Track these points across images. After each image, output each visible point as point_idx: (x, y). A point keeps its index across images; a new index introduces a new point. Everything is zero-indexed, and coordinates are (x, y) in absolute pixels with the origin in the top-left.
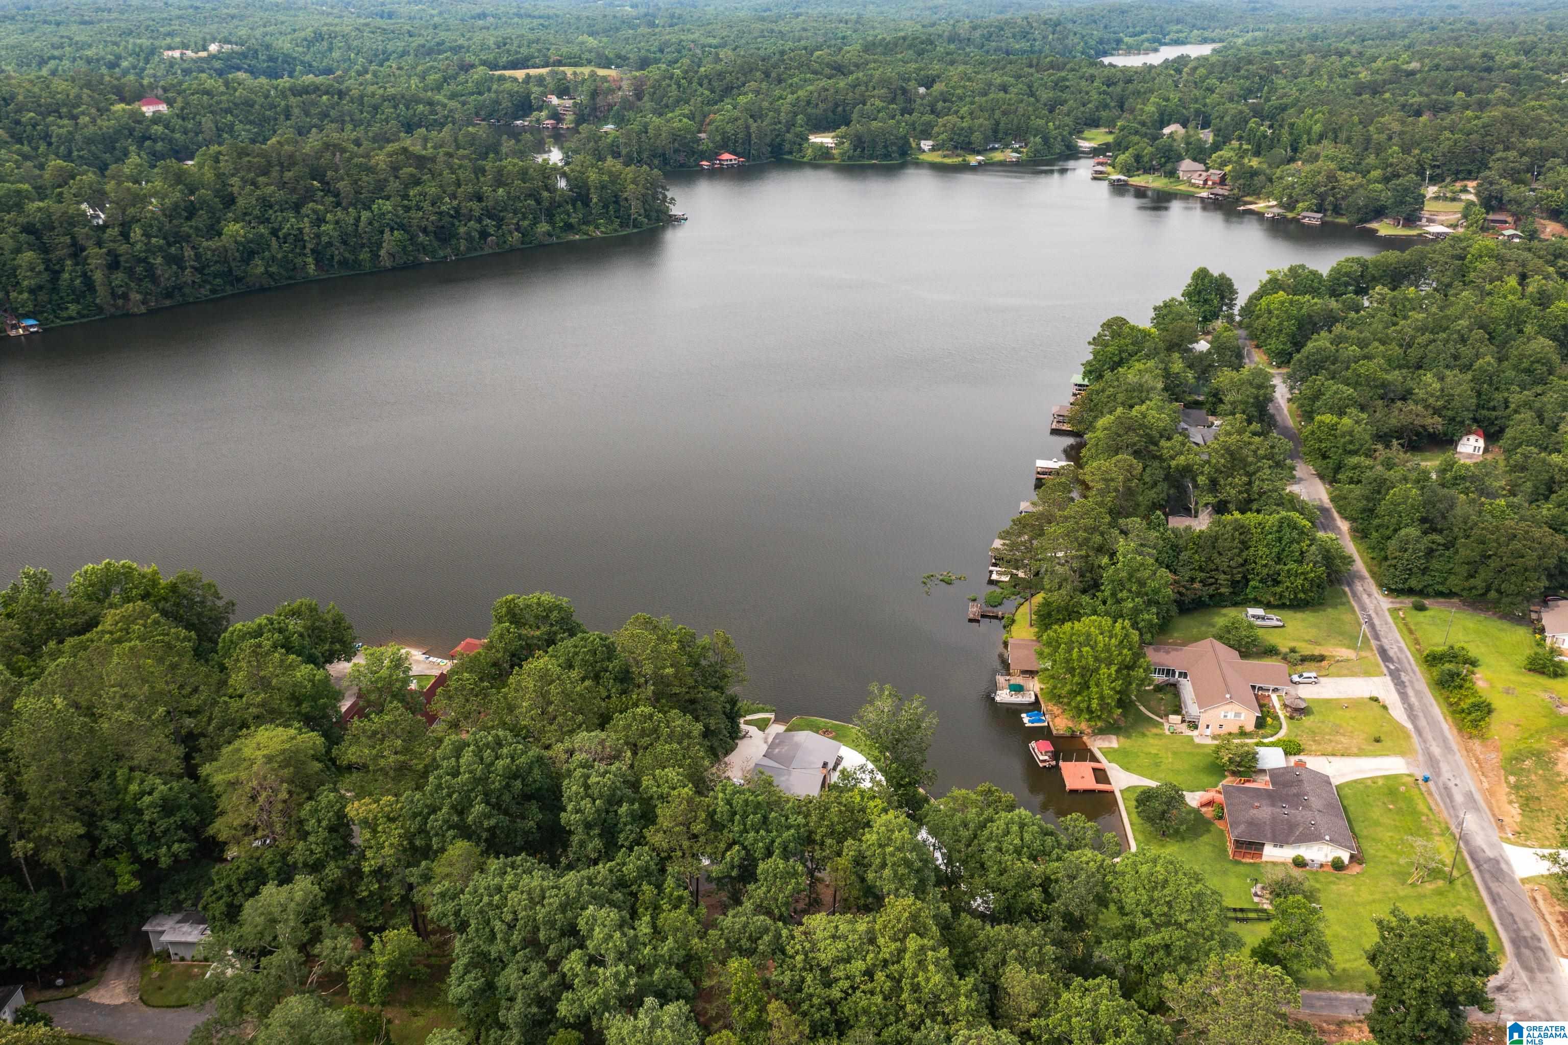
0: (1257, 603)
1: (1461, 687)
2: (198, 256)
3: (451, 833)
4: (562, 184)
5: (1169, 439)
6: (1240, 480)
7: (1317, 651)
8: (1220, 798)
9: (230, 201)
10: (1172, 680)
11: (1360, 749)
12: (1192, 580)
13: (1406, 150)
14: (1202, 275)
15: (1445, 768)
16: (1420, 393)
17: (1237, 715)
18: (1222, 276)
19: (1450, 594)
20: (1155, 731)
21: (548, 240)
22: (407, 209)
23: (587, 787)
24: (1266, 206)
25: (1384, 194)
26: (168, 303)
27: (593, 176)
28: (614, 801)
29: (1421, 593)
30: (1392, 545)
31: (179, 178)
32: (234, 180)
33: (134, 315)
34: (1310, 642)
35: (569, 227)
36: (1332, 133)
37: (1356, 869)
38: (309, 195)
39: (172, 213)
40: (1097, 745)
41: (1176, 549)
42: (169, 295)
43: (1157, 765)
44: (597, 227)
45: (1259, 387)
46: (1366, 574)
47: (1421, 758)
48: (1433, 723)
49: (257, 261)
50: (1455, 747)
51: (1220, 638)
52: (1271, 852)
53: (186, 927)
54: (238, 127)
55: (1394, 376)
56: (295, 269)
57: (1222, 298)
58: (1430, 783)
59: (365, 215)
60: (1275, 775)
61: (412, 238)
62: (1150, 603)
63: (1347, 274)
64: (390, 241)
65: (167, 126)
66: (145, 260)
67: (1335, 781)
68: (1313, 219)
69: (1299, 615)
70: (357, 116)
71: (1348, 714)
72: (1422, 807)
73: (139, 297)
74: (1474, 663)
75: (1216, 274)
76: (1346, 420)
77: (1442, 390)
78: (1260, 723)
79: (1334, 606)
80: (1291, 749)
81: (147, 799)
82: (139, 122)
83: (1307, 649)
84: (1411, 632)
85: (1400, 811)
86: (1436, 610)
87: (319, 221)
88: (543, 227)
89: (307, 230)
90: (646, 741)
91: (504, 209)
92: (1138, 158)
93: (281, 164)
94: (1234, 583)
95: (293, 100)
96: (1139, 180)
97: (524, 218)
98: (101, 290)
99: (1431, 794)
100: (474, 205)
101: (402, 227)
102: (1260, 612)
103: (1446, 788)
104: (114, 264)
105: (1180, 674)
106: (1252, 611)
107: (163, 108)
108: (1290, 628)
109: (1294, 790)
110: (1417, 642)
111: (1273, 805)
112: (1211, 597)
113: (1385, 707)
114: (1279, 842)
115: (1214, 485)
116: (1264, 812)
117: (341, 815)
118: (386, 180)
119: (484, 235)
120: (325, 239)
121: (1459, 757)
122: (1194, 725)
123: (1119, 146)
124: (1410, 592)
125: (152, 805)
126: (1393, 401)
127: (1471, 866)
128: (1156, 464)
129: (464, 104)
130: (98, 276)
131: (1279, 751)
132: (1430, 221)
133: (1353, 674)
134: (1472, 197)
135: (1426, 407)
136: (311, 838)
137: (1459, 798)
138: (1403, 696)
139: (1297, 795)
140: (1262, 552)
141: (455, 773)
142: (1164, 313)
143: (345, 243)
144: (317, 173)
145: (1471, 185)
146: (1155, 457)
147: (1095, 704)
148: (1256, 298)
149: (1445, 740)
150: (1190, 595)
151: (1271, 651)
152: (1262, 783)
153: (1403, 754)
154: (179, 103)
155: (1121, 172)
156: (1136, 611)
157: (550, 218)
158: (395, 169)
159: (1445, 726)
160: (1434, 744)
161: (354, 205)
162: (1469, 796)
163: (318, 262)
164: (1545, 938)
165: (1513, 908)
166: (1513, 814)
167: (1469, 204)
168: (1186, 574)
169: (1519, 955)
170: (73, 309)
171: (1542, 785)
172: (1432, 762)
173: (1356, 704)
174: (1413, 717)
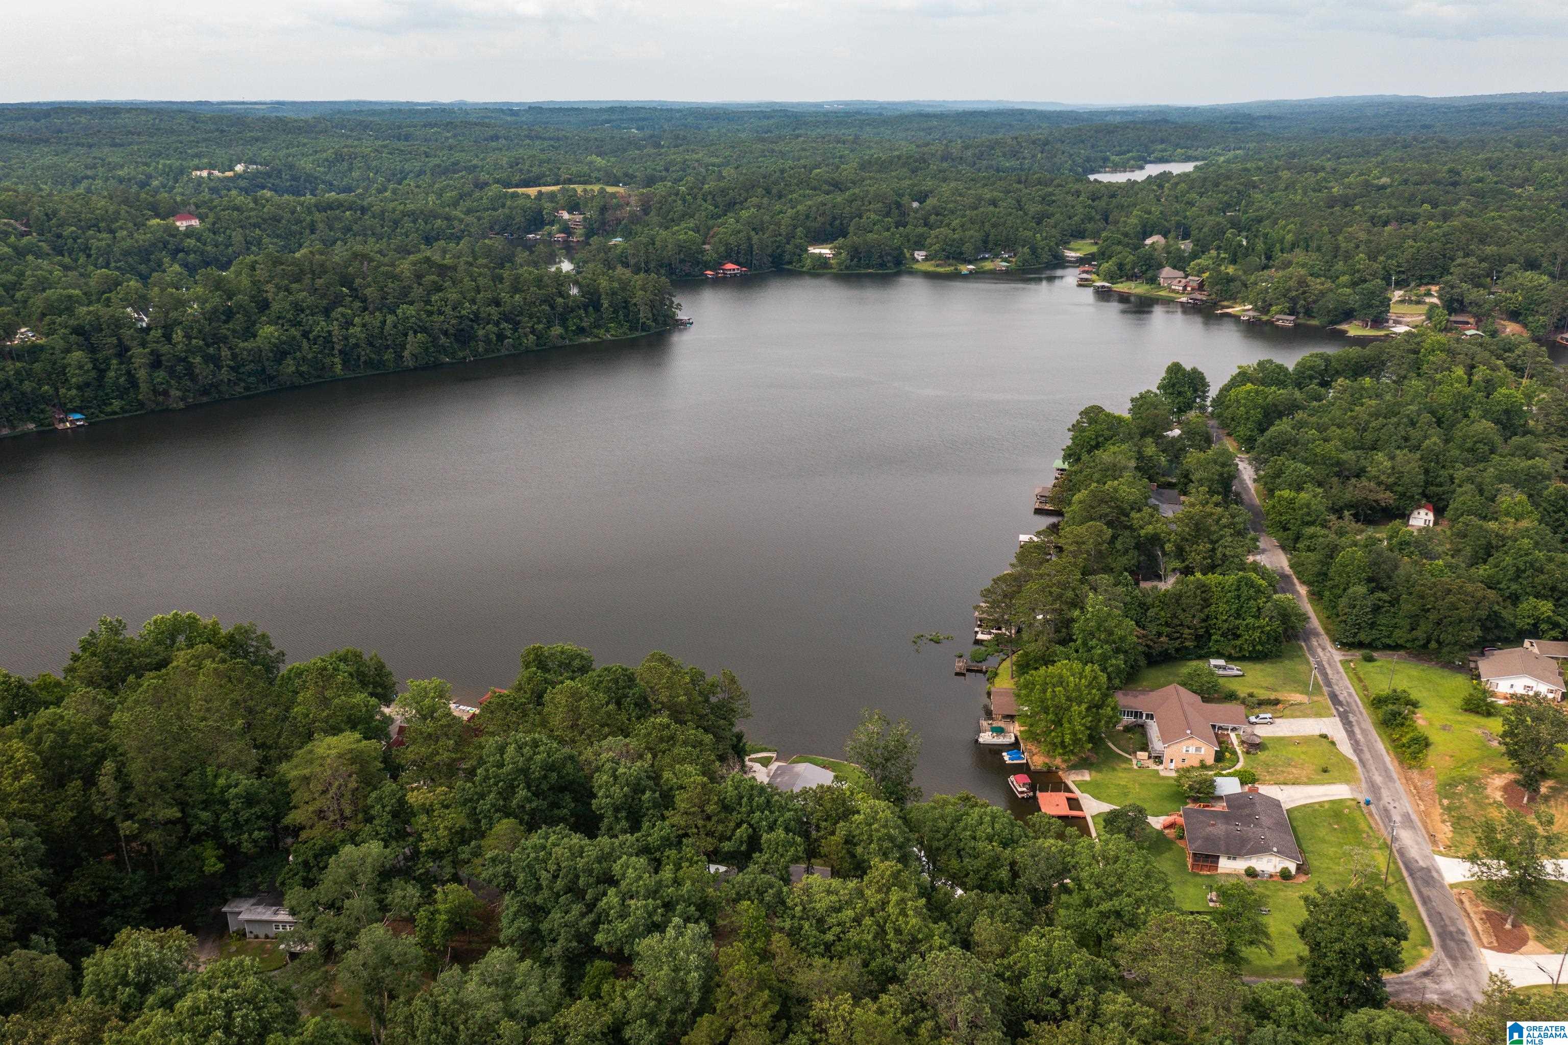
0: (1219, 655)
1: (1402, 725)
2: (234, 357)
3: (498, 815)
4: (574, 291)
5: (1140, 510)
6: (1204, 547)
7: (1273, 696)
8: (1181, 820)
9: (264, 306)
10: (1140, 721)
11: (1309, 778)
12: (1159, 634)
13: (1372, 257)
14: (1175, 370)
15: (1385, 793)
16: (1372, 471)
17: (1198, 749)
18: (1195, 370)
19: (1396, 647)
20: (1124, 766)
21: (560, 343)
22: (430, 313)
23: (616, 778)
24: (1243, 310)
25: (1351, 297)
26: (205, 399)
27: (603, 283)
28: (638, 789)
29: (1371, 646)
30: (1343, 602)
31: (218, 285)
32: (270, 287)
33: (173, 410)
34: (1267, 688)
35: (581, 331)
36: (1303, 242)
37: (1302, 879)
38: (338, 301)
39: (212, 316)
40: (1071, 779)
41: (1144, 607)
42: (205, 392)
43: (1125, 794)
44: (607, 331)
45: (1223, 465)
46: (1320, 630)
47: (1364, 785)
48: (1377, 757)
49: (289, 361)
50: (1395, 776)
51: (1184, 684)
52: (1226, 865)
53: (260, 909)
54: (266, 240)
55: (1349, 456)
56: (323, 368)
57: (1195, 391)
58: (1372, 807)
59: (390, 319)
60: (1230, 799)
61: (435, 339)
62: (1117, 651)
63: (1311, 368)
64: (414, 342)
65: (199, 240)
66: (185, 360)
67: (1286, 806)
68: (1286, 321)
69: (1258, 666)
70: (378, 230)
71: (1302, 748)
72: (1363, 825)
73: (178, 393)
74: (1415, 704)
75: (1188, 368)
76: (1303, 495)
77: (1393, 468)
78: (1219, 757)
79: (1291, 658)
80: (1246, 778)
81: (233, 791)
82: (174, 236)
83: (1263, 694)
84: (1360, 680)
85: (1343, 830)
86: (1383, 660)
87: (349, 324)
88: (557, 330)
89: (336, 332)
90: (664, 746)
91: (521, 314)
92: (1121, 266)
93: (313, 272)
94: (1198, 638)
95: (318, 216)
96: (1122, 287)
97: (539, 322)
98: (143, 387)
99: (1371, 814)
100: (493, 310)
101: (424, 330)
102: (1221, 662)
103: (1386, 810)
104: (156, 363)
105: (1147, 715)
106: (1213, 662)
107: (195, 223)
108: (1249, 678)
109: (1247, 811)
110: (1365, 688)
111: (1228, 823)
112: (1177, 650)
113: (1333, 743)
114: (1233, 855)
115: (1180, 553)
116: (1220, 829)
117: (402, 802)
118: (410, 287)
119: (501, 337)
120: (353, 341)
121: (1399, 785)
122: (1159, 759)
123: (1103, 255)
124: (1361, 645)
125: (237, 796)
126: (1348, 478)
127: (1405, 874)
128: (1127, 533)
129: (479, 219)
130: (142, 374)
131: (1236, 780)
132: (1397, 322)
133: (1305, 716)
134: (1435, 300)
135: (1379, 484)
136: (376, 822)
137: (1397, 818)
138: (1351, 734)
139: (1249, 815)
140: (1222, 608)
141: (501, 765)
142: (1141, 403)
143: (371, 344)
144: (346, 281)
145: (1434, 289)
146: (1127, 527)
147: (1067, 739)
148: (1226, 389)
149: (1386, 770)
150: (1157, 649)
151: (1231, 697)
152: (1220, 807)
153: (1347, 782)
154: (211, 218)
155: (1104, 280)
156: (1104, 658)
157: (563, 322)
158: (419, 277)
159: (1387, 759)
160: (1376, 773)
161: (380, 310)
162: (1407, 818)
163: (345, 363)
164: (1469, 933)
165: (1441, 909)
166: (1445, 831)
167: (1433, 306)
168: (1153, 629)
169: (1444, 947)
170: (117, 404)
171: (1472, 807)
172: (1374, 788)
173: (1307, 741)
174: (1358, 751)
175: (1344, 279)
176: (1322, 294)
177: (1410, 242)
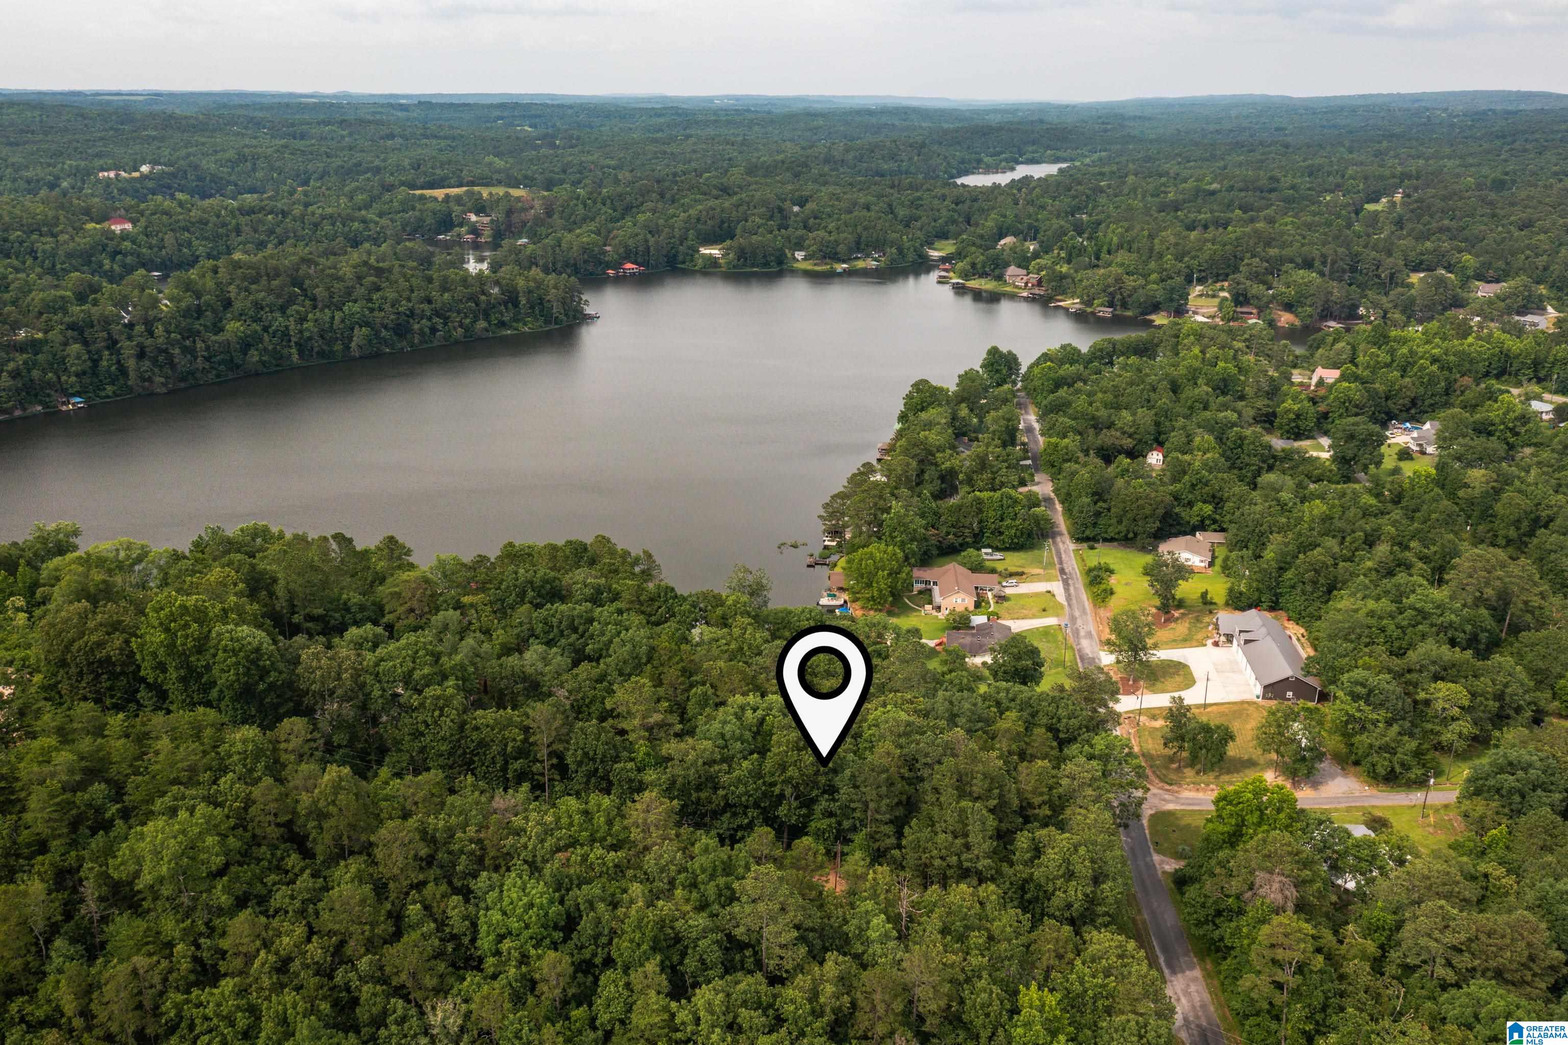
0: (988, 547)
1: (1101, 583)
2: (208, 348)
4: (495, 291)
5: (943, 451)
7: (1021, 570)
8: (947, 641)
9: (228, 304)
10: (928, 587)
11: (1033, 615)
12: (948, 533)
13: (1179, 258)
14: (994, 352)
15: (1079, 621)
16: (1119, 424)
17: (964, 601)
18: (1010, 353)
19: (1112, 540)
20: (915, 613)
21: (485, 335)
22: (372, 310)
24: (1072, 303)
25: (1156, 290)
26: (183, 385)
27: (521, 283)
29: (1093, 539)
31: (188, 286)
32: (232, 288)
33: (158, 394)
34: (1019, 566)
35: (502, 324)
36: (1127, 245)
38: (291, 300)
39: (187, 313)
41: (938, 516)
42: (183, 379)
44: (525, 324)
46: (1065, 531)
47: (1067, 617)
48: (1080, 603)
49: (253, 352)
50: (1088, 612)
51: (961, 564)
54: (195, 243)
56: (281, 357)
57: (1010, 369)
58: (1068, 628)
59: (338, 315)
60: (980, 627)
61: (377, 334)
62: (913, 540)
63: (1101, 350)
64: (360, 335)
65: (134, 242)
66: (165, 351)
67: (1014, 630)
68: (1106, 312)
69: (1016, 554)
71: (1031, 599)
72: (1060, 638)
73: (162, 380)
74: (1112, 572)
76: (1065, 440)
77: (1134, 421)
78: (977, 605)
79: (1039, 548)
80: (993, 616)
83: (1015, 570)
84: (1082, 559)
85: (1048, 641)
86: (1101, 547)
87: (303, 319)
88: (482, 324)
89: (292, 327)
91: (450, 310)
93: (268, 275)
94: (975, 536)
96: (973, 284)
97: (466, 317)
98: (132, 374)
99: (1067, 632)
100: (425, 306)
101: (367, 324)
102: (989, 551)
103: (1077, 629)
104: (141, 355)
105: (933, 583)
106: (983, 551)
108: (1008, 561)
109: (987, 633)
110: (1084, 564)
111: (974, 639)
112: (961, 545)
113: (1054, 595)
116: (967, 640)
117: (459, 602)
118: (353, 287)
119: (434, 330)
120: (307, 334)
121: (1090, 618)
122: (938, 608)
123: (959, 255)
124: (1087, 539)
126: (1101, 429)
127: (1079, 661)
128: (932, 468)
129: (392, 220)
130: (131, 363)
131: (985, 617)
132: (1195, 313)
133: (1040, 581)
134: (1226, 294)
135: (1124, 433)
137: (1082, 633)
138: (1067, 590)
140: (991, 514)
142: (967, 378)
143: (322, 337)
144: (297, 282)
145: (1226, 284)
146: (932, 464)
149: (1084, 609)
152: (971, 630)
153: (1057, 616)
154: (143, 222)
155: (960, 277)
156: (903, 543)
157: (487, 317)
158: (359, 278)
159: (1087, 603)
160: (1077, 611)
161: (329, 307)
162: (1088, 632)
163: (301, 353)
166: (1110, 639)
167: (1225, 299)
168: (944, 529)
170: (110, 389)
172: (1073, 619)
173: (1037, 595)
174: (1069, 598)
175: (1154, 276)
176: (1135, 289)
177: (1209, 245)
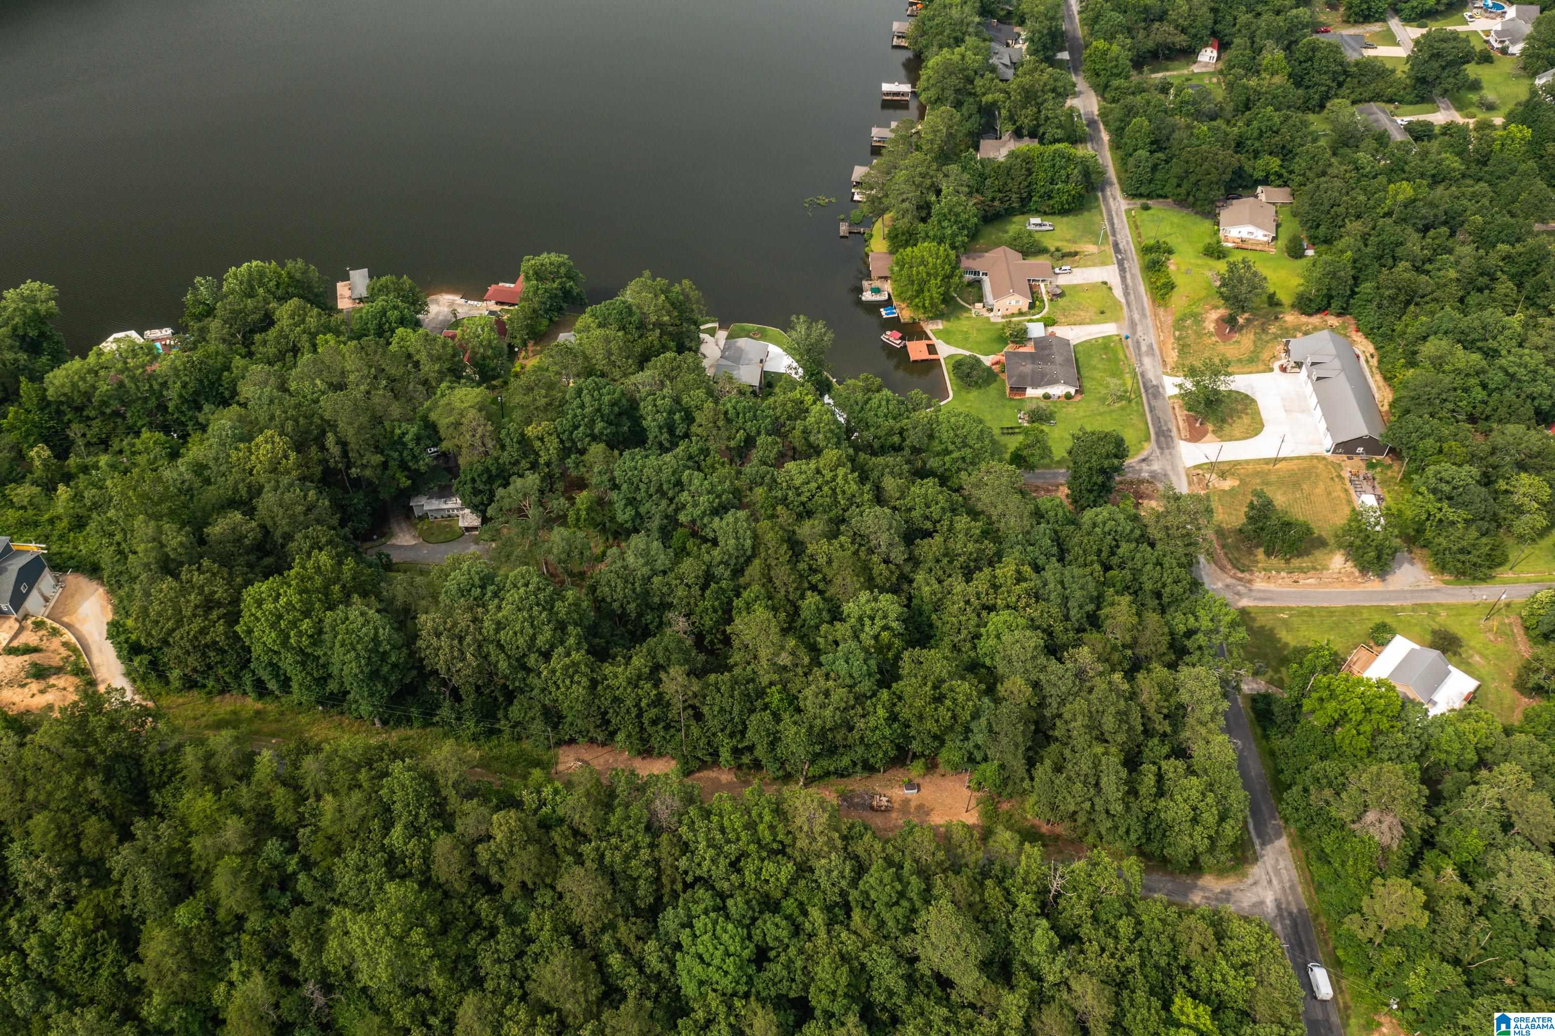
0: (1037, 212)
1: (1159, 270)
3: (588, 439)
6: (1031, 110)
7: (1073, 248)
8: (1004, 359)
10: (977, 278)
11: (1091, 319)
12: (993, 199)
15: (1139, 328)
16: (1173, 14)
17: (1017, 302)
20: (966, 315)
29: (1149, 196)
30: (1131, 161)
34: (1069, 241)
37: (1079, 397)
40: (930, 328)
41: (983, 177)
43: (966, 339)
46: (1115, 180)
47: (1126, 323)
48: (1138, 298)
50: (1148, 313)
51: (1010, 246)
52: (1030, 392)
53: (434, 501)
58: (1129, 340)
60: (1038, 342)
62: (963, 228)
69: (1065, 219)
71: (1089, 294)
72: (1121, 356)
74: (1170, 252)
76: (1114, 46)
78: (1032, 306)
79: (1089, 210)
80: (1049, 322)
83: (1068, 247)
84: (1137, 227)
85: (1109, 360)
86: (1156, 208)
94: (1022, 200)
99: (1128, 347)
102: (1038, 220)
103: (1138, 342)
105: (983, 274)
106: (1033, 220)
108: (1057, 231)
109: (1047, 352)
110: (1139, 235)
111: (1033, 363)
112: (1006, 210)
113: (1110, 288)
114: (1035, 385)
115: (1012, 118)
116: (1028, 367)
121: (1149, 321)
122: (990, 310)
124: (1141, 196)
126: (1152, 23)
127: (1142, 391)
131: (1041, 325)
133: (1094, 265)
135: (1177, 27)
137: (1144, 348)
138: (1123, 279)
139: (1048, 355)
140: (1041, 176)
147: (927, 303)
149: (1143, 309)
150: (992, 211)
151: (1044, 251)
152: (1029, 348)
153: (1116, 321)
156: (954, 235)
159: (1145, 299)
160: (1136, 312)
162: (1150, 347)
164: (1174, 430)
165: (1160, 415)
166: (1173, 356)
168: (989, 195)
169: (1158, 441)
171: (1193, 337)
172: (1133, 325)
173: (1093, 287)
174: (1126, 294)
